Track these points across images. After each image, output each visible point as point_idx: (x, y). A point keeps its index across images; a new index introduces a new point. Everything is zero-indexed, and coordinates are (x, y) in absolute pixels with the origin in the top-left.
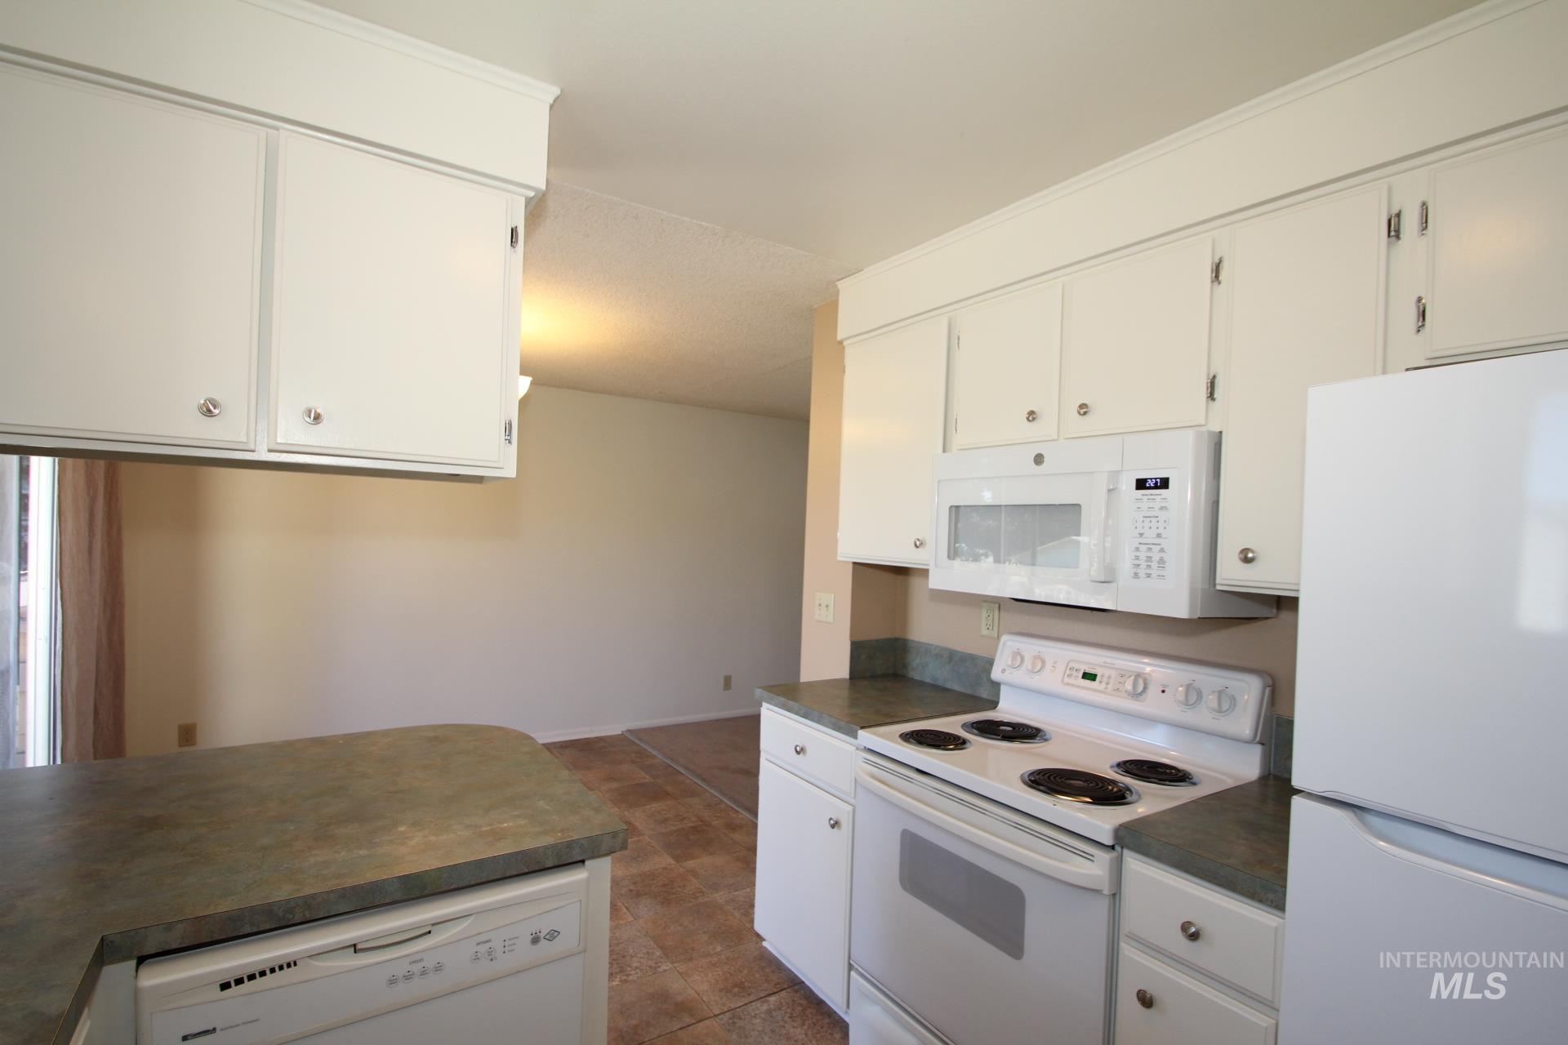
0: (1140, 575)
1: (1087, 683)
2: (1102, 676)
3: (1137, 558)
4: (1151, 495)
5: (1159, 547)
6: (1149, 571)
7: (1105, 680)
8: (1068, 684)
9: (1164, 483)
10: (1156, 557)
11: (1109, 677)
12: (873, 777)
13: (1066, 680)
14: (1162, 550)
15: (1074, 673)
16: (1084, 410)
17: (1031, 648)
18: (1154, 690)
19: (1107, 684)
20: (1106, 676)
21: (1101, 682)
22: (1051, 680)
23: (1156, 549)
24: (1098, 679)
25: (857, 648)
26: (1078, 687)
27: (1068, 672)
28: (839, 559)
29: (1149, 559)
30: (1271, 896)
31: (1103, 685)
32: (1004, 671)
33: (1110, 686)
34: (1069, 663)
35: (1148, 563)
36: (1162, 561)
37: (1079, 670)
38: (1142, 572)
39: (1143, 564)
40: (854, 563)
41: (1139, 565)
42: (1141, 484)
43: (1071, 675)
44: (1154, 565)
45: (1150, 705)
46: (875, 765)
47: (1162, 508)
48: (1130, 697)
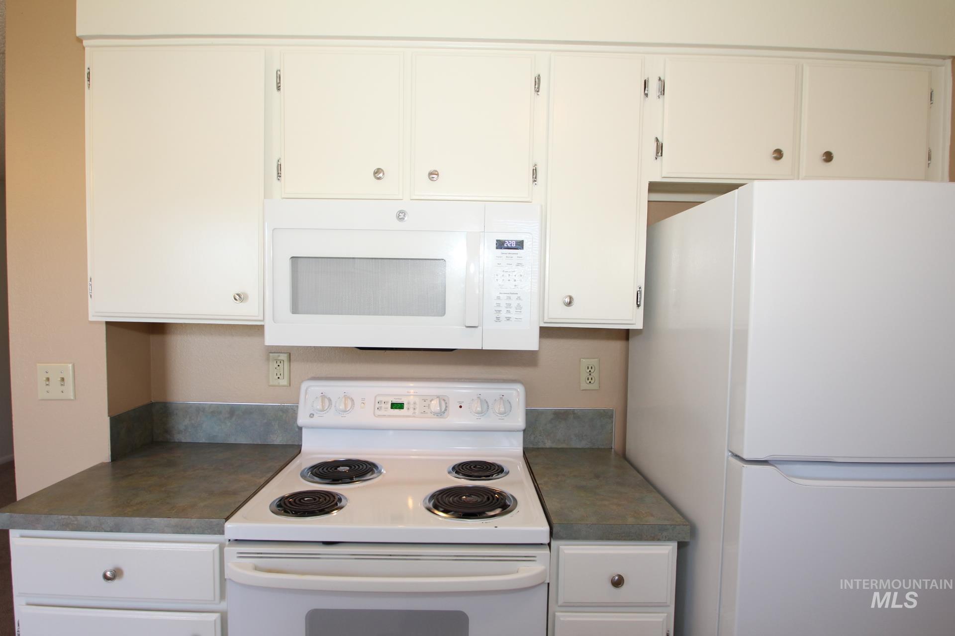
0: (501, 319)
1: (397, 412)
2: (409, 403)
3: (498, 305)
4: (509, 253)
5: (516, 296)
6: (508, 315)
7: (412, 406)
8: (379, 416)
9: (520, 245)
10: (514, 303)
11: (415, 403)
12: (257, 568)
13: (378, 412)
14: (519, 298)
15: (383, 405)
16: (433, 175)
17: (336, 389)
18: (453, 407)
19: (414, 409)
20: (412, 403)
21: (408, 409)
22: (364, 415)
23: (514, 297)
24: (405, 406)
25: (116, 422)
26: (390, 416)
27: (377, 405)
28: (91, 319)
29: (509, 305)
30: (665, 534)
31: (411, 410)
32: (312, 415)
33: (417, 411)
34: (375, 397)
35: (508, 309)
36: (519, 307)
37: (388, 402)
38: (503, 314)
39: (504, 310)
40: (107, 323)
41: (500, 311)
42: (501, 245)
43: (381, 407)
44: (513, 310)
45: (456, 419)
46: (260, 555)
47: (518, 265)
48: (435, 416)
